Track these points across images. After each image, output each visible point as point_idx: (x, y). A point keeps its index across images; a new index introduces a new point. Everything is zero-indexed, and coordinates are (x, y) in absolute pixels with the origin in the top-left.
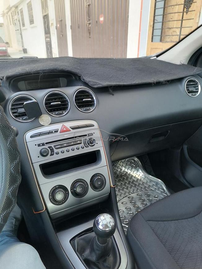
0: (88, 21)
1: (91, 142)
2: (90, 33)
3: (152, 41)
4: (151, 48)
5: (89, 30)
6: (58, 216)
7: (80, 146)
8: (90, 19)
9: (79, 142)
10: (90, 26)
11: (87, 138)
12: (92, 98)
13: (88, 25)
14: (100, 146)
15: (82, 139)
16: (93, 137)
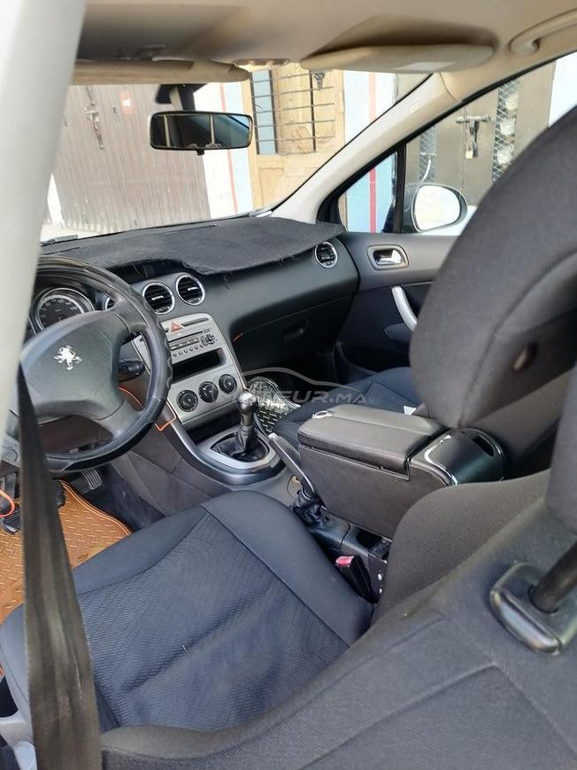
0: (89, 108)
1: (210, 340)
2: (100, 138)
3: (258, 153)
4: (260, 168)
5: (96, 130)
6: (192, 426)
7: (198, 344)
8: (94, 102)
9: (196, 340)
10: (97, 120)
11: (204, 335)
12: (198, 286)
13: (91, 118)
14: (222, 344)
15: (199, 336)
16: (211, 333)
